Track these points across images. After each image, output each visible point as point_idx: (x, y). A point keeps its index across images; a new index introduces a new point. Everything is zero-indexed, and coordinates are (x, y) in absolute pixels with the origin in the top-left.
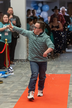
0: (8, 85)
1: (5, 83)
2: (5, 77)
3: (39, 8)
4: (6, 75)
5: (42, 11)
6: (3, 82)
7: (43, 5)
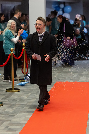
0: (25, 94)
1: (22, 91)
2: (22, 85)
3: (61, 9)
4: (23, 83)
5: (63, 12)
6: (20, 90)
7: (65, 6)
